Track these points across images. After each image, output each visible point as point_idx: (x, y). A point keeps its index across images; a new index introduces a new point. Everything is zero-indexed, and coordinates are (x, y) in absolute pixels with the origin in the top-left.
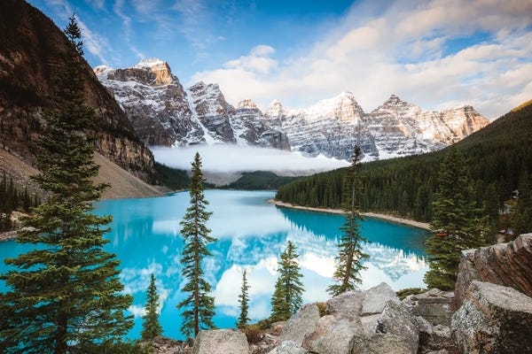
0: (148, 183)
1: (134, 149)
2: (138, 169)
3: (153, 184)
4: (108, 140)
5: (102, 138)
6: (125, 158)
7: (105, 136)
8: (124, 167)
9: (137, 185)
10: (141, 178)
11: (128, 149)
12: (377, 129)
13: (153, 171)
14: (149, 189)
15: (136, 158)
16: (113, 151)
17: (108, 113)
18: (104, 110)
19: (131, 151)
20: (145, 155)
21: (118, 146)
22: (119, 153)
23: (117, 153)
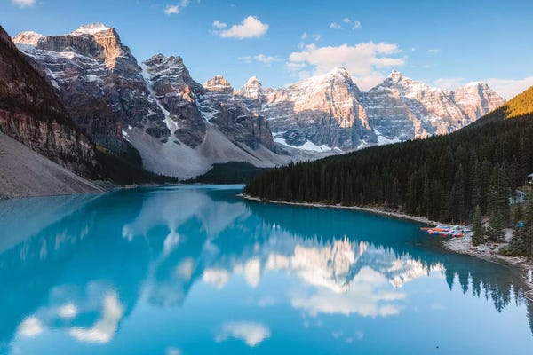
0: (86, 177)
1: (65, 135)
2: (72, 159)
3: (93, 177)
4: (28, 123)
5: (19, 120)
6: (54, 146)
7: (24, 118)
8: (52, 158)
9: (67, 179)
10: (76, 172)
11: (57, 134)
13: (94, 163)
14: (83, 185)
15: (69, 147)
16: (36, 137)
17: (27, 90)
18: (22, 85)
19: (61, 137)
20: (82, 143)
21: (43, 131)
22: (44, 140)
23: (42, 139)
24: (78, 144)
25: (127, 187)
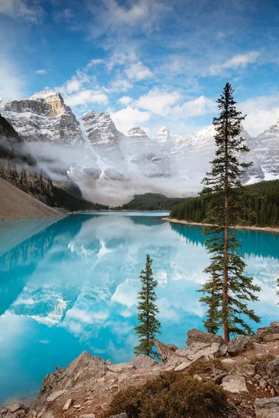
0: (47, 204)
1: (33, 174)
2: (38, 192)
3: (53, 206)
4: (9, 165)
6: (26, 182)
7: (7, 162)
8: (25, 190)
10: (41, 200)
11: (28, 174)
12: (263, 153)
13: (52, 194)
14: (49, 210)
15: (36, 183)
16: (14, 176)
19: (31, 176)
21: (19, 171)
22: (20, 178)
23: (18, 177)
24: (42, 181)
25: (75, 213)
